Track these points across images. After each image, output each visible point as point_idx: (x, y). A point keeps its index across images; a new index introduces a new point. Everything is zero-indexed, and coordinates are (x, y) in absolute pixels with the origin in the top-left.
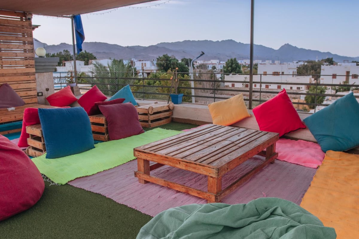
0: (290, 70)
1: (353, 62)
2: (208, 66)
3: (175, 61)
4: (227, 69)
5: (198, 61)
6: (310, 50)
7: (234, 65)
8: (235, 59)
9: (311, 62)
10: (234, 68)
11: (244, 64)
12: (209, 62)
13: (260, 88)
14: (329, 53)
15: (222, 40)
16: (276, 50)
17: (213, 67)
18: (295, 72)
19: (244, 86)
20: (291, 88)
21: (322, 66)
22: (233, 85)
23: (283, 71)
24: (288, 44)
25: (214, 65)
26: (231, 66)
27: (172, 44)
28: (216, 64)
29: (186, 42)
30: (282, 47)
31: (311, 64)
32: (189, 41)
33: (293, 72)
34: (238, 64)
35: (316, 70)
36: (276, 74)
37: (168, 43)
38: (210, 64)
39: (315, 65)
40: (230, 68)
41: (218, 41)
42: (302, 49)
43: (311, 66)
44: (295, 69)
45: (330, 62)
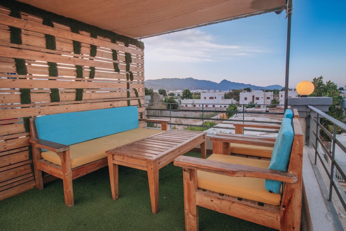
0: (220, 96)
1: (261, 90)
2: (175, 94)
3: (151, 91)
4: (184, 96)
5: (169, 91)
6: (238, 83)
7: (187, 93)
8: (188, 90)
9: (235, 90)
10: (188, 95)
11: (197, 92)
12: (176, 92)
13: (202, 107)
14: (250, 85)
15: (185, 78)
16: (218, 84)
17: (178, 94)
18: (223, 97)
19: (193, 106)
20: (221, 106)
21: (240, 93)
22: (186, 106)
23: (215, 96)
24: (225, 80)
25: (179, 93)
26: (186, 94)
27: (155, 80)
28: (180, 93)
29: (163, 79)
30: (222, 82)
31: (234, 91)
32: (165, 79)
33: (222, 97)
34: (190, 92)
35: (237, 95)
36: (211, 98)
37: (152, 80)
38: (176, 93)
39: (237, 92)
40: (185, 95)
41: (183, 79)
42: (233, 83)
43: (234, 93)
44: (223, 95)
45: (249, 90)
